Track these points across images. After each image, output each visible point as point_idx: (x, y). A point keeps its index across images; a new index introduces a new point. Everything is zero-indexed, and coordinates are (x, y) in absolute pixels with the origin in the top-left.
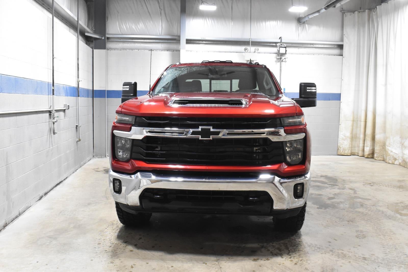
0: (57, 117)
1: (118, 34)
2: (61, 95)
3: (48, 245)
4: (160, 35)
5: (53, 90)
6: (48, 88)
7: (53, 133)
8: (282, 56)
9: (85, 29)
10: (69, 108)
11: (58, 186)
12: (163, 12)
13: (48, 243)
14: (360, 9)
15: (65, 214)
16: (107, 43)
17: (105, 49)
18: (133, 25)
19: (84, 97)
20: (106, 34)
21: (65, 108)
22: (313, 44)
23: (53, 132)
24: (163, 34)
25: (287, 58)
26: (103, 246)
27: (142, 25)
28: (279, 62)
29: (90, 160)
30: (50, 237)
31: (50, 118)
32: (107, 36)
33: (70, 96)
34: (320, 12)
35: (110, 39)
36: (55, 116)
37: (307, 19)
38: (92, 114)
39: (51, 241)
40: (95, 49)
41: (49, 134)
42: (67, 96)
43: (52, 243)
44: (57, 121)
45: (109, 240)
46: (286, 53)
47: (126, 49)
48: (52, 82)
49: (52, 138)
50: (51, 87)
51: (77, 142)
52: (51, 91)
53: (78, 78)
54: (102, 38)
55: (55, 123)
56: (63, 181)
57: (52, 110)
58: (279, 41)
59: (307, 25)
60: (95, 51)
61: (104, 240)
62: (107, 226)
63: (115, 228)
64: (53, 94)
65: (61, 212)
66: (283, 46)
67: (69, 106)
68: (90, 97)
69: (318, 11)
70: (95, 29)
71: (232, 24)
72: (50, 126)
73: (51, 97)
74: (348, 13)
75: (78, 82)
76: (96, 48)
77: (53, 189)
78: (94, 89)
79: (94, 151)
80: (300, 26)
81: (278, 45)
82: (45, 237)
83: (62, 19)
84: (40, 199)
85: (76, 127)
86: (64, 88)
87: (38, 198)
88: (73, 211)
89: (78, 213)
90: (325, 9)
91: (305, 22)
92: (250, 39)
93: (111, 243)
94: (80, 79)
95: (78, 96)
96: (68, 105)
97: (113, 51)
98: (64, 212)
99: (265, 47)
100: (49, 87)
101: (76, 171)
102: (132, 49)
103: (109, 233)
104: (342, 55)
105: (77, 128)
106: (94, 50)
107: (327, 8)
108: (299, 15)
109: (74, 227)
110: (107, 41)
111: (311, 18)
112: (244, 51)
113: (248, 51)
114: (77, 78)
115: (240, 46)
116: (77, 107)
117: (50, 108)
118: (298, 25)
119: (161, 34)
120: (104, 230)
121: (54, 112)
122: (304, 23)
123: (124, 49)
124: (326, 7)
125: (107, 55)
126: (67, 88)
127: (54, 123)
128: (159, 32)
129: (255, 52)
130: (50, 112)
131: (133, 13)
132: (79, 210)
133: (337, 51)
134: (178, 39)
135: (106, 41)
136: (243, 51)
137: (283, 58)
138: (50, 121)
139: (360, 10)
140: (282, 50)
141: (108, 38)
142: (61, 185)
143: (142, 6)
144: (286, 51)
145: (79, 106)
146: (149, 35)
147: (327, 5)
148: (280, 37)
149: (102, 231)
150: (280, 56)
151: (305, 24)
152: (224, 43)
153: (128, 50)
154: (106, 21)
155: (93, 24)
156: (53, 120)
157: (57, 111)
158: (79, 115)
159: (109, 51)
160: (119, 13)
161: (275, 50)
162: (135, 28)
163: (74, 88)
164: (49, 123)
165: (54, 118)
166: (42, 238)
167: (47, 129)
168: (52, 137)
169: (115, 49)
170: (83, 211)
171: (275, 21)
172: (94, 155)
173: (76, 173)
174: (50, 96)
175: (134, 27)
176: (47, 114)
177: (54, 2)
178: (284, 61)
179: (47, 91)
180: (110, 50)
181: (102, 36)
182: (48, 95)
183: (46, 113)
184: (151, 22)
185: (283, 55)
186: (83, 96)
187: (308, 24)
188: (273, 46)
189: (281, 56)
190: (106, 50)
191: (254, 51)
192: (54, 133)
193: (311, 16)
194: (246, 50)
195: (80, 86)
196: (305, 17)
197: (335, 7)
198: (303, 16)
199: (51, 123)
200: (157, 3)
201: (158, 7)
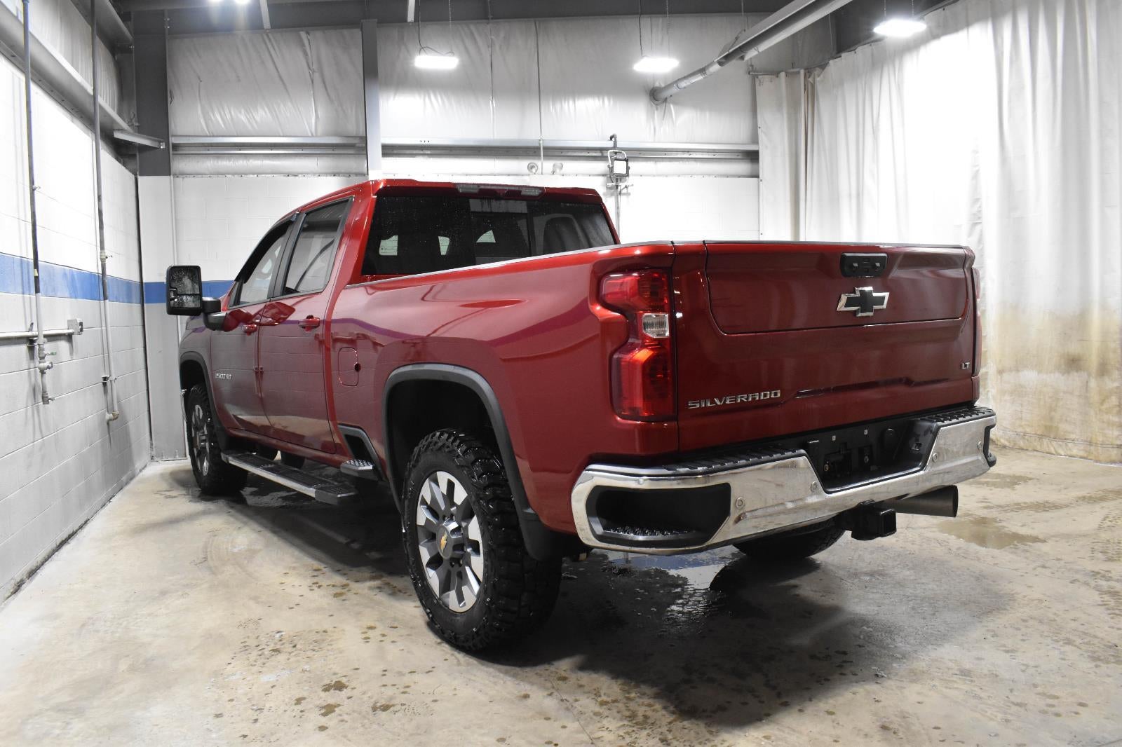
0: (52, 354)
1: (202, 135)
2: (59, 294)
3: (58, 735)
4: (312, 136)
5: (37, 279)
6: (22, 273)
7: (41, 400)
8: (619, 181)
9: (113, 121)
10: (81, 330)
11: (66, 548)
12: (317, 76)
13: (57, 732)
14: (793, 68)
15: (98, 631)
16: (173, 159)
17: (169, 174)
18: (240, 113)
19: (120, 302)
20: (170, 135)
21: (71, 331)
22: (688, 151)
23: (43, 398)
24: (319, 132)
25: (632, 185)
26: (233, 723)
27: (266, 112)
28: (612, 195)
29: (143, 469)
30: (60, 709)
31: (32, 357)
32: (173, 140)
33: (83, 298)
34: (707, 72)
35: (182, 150)
36: (45, 352)
37: (674, 90)
38: (142, 345)
39: (68, 724)
40: (140, 175)
41: (30, 404)
42: (76, 298)
43: (71, 729)
44: (52, 366)
45: (245, 700)
46: (627, 175)
47: (224, 174)
48: (31, 256)
49: (39, 416)
50: (28, 272)
51: (108, 424)
52: (29, 283)
53: (102, 248)
54: (160, 146)
55: (47, 371)
56: (77, 531)
57: (36, 336)
58: (611, 144)
59: (672, 106)
60: (142, 180)
61: (232, 700)
62: (233, 655)
63: (254, 658)
64: (37, 290)
65: (83, 625)
66: (621, 158)
67: (81, 324)
68: (134, 301)
69: (702, 71)
70: (138, 122)
71: (492, 105)
72: (33, 379)
73: (30, 298)
74: (766, 76)
75: (101, 259)
76: (145, 173)
77: (50, 557)
78: (144, 281)
79: (152, 444)
80: (657, 109)
81: (608, 154)
82: (47, 710)
83: (52, 91)
84: (15, 592)
85: (102, 380)
86: (65, 274)
87: (11, 588)
88: (119, 619)
89: (137, 623)
90: (720, 63)
91: (668, 100)
92: (541, 142)
93: (255, 707)
94: (107, 253)
95: (105, 298)
96: (79, 322)
97: (189, 180)
98: (93, 624)
99: (576, 160)
100: (25, 271)
101: (109, 501)
102: (241, 174)
103: (242, 677)
104: (757, 176)
105: (105, 384)
106: (140, 179)
107: (724, 60)
108: (654, 84)
109: (132, 669)
110: (173, 154)
111: (685, 88)
112: (527, 172)
113: (536, 171)
114: (99, 249)
115: (518, 159)
116: (104, 328)
117: (31, 330)
118: (652, 106)
119: (314, 134)
120: (223, 670)
121: (41, 340)
122: (665, 100)
123: (219, 174)
124: (723, 58)
125: (174, 190)
126: (72, 276)
127: (43, 372)
128: (309, 127)
129: (553, 173)
130: (30, 341)
131: (239, 80)
132: (137, 614)
133: (744, 167)
134: (360, 145)
135: (171, 155)
136: (526, 170)
137: (622, 185)
138: (32, 366)
139: (792, 70)
140: (620, 167)
141: (176, 147)
142: (73, 542)
143: (263, 62)
144: (628, 168)
145: (109, 326)
146: (283, 136)
147: (727, 53)
148: (612, 135)
149: (217, 673)
150: (614, 181)
151: (667, 104)
153: (230, 176)
154: (169, 99)
155: (134, 111)
156: (40, 363)
157: (52, 338)
158: (111, 349)
159: (179, 180)
160: (201, 81)
161: (601, 166)
162: (248, 119)
163: (91, 275)
164: (29, 373)
165: (43, 358)
166: (36, 715)
167: (24, 390)
168: (38, 412)
169: (194, 175)
170: (149, 615)
171: (599, 97)
172: (154, 453)
173: (109, 506)
174: (27, 296)
175: (243, 118)
176: (24, 348)
177: (29, 35)
178: (624, 194)
179: (20, 282)
180: (183, 178)
181: (160, 142)
182: (23, 293)
183: (19, 344)
184: (289, 104)
185: (620, 177)
186: (116, 298)
187: (675, 103)
188: (595, 158)
189: (617, 181)
190: (172, 176)
191: (551, 169)
192: (46, 400)
193: (686, 83)
194: (532, 167)
195: (108, 273)
196: (669, 86)
197: (742, 58)
198: (663, 85)
199: (35, 371)
200: (301, 54)
201: (305, 64)
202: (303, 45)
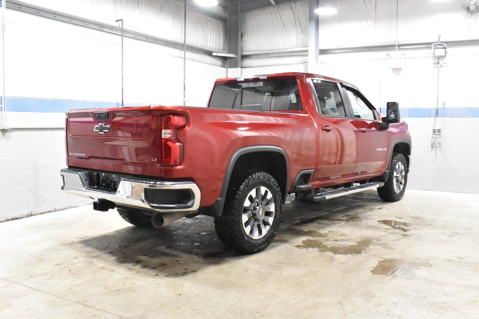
1: (254, 50)
8: (440, 60)
25: (448, 62)
28: (436, 67)
53: (184, 97)
54: (236, 56)
66: (440, 47)
70: (229, 48)
71: (376, 25)
75: (184, 101)
80: (471, 17)
81: (432, 45)
92: (397, 42)
102: (268, 65)
106: (229, 69)
110: (243, 59)
112: (387, 58)
119: (296, 47)
123: (260, 66)
125: (241, 73)
128: (294, 44)
129: (402, 58)
137: (442, 62)
140: (440, 52)
141: (244, 56)
143: (277, 18)
144: (446, 53)
150: (437, 59)
152: (368, 49)
155: (228, 44)
159: (243, 69)
160: (254, 29)
169: (251, 67)
178: (443, 67)
184: (286, 34)
190: (240, 68)
191: (400, 56)
194: (389, 55)
200: (291, 13)
201: (293, 17)
202: (293, 8)
